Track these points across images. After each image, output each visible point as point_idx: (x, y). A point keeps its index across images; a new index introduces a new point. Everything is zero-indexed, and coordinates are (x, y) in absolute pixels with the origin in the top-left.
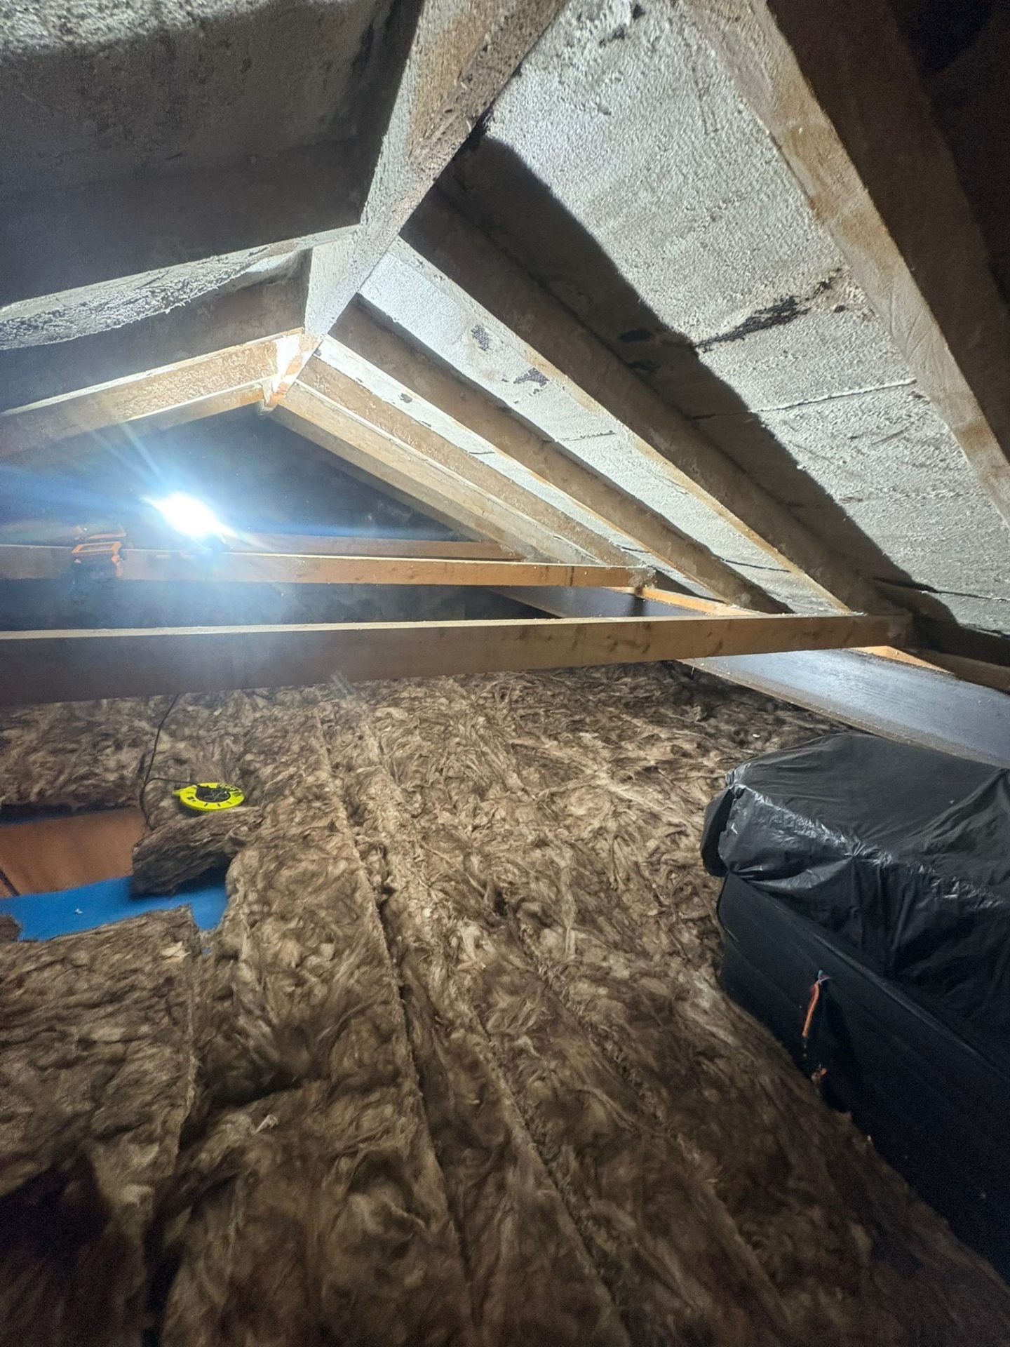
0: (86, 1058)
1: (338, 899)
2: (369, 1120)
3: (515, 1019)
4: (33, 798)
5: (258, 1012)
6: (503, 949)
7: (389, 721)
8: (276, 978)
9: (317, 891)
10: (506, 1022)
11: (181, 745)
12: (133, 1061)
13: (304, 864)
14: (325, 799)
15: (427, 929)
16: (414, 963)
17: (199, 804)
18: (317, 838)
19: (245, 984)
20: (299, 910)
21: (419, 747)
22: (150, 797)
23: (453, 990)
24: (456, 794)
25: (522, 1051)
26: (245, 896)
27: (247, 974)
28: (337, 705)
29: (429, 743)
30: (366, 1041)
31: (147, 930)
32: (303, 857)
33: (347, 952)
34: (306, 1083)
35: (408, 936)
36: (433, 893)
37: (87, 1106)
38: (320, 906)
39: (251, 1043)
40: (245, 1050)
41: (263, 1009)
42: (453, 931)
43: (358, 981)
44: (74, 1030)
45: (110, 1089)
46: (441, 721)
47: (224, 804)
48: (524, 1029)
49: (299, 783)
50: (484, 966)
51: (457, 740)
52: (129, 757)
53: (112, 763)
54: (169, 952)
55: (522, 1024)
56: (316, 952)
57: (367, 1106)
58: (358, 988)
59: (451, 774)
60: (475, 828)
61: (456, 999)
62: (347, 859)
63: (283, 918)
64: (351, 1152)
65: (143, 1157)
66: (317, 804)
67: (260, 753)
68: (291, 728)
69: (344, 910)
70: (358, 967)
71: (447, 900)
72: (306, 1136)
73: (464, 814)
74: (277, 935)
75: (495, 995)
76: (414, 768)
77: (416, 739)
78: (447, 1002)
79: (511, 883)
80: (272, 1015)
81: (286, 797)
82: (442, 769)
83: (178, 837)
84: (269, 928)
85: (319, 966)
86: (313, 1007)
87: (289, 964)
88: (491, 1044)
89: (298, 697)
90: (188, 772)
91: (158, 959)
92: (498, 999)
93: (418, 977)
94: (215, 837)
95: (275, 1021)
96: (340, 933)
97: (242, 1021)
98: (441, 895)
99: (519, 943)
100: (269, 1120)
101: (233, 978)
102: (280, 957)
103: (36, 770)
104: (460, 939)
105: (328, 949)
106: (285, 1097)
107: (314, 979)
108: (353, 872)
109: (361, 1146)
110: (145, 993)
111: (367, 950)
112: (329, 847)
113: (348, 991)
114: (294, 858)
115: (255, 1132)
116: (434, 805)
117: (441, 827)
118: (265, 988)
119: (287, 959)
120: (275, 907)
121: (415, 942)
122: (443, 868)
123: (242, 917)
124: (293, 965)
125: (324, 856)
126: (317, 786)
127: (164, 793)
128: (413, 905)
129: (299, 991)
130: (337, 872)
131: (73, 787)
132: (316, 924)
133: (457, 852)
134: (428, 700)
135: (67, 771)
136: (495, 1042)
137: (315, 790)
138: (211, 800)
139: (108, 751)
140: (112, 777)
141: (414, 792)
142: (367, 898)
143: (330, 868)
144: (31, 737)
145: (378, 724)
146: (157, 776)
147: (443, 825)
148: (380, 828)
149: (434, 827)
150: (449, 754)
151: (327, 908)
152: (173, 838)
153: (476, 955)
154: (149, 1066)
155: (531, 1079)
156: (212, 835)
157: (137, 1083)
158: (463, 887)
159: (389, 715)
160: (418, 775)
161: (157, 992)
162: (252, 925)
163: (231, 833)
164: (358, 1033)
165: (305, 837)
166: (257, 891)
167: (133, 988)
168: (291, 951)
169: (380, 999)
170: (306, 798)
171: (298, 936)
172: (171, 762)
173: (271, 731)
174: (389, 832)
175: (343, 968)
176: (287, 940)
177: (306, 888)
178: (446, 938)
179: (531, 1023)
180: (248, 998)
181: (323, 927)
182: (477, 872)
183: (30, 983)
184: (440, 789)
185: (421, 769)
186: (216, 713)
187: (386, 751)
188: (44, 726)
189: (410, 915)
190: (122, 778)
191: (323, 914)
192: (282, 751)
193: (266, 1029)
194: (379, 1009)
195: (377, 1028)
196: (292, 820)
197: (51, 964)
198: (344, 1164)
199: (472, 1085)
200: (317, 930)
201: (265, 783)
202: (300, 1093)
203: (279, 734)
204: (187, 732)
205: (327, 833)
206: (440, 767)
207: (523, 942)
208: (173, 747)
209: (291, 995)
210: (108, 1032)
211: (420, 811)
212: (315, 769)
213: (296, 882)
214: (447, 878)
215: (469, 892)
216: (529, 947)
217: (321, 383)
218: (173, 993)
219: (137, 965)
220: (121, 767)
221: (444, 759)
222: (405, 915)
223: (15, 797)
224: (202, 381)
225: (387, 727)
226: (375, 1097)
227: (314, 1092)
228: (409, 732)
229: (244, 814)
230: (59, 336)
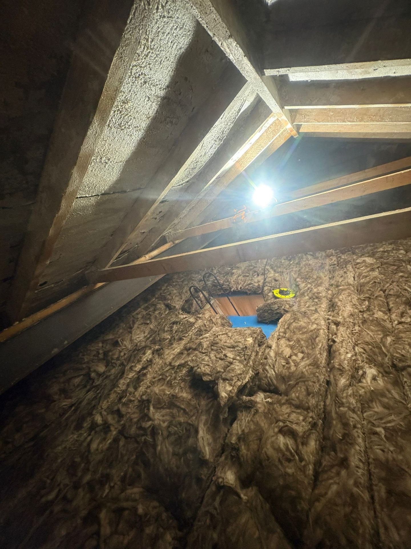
0: (225, 359)
1: (310, 339)
2: (293, 416)
3: (381, 419)
4: (239, 289)
5: (272, 367)
6: (389, 386)
7: (364, 264)
8: (280, 359)
9: (304, 333)
10: (375, 418)
11: (277, 275)
12: (233, 365)
13: (302, 322)
14: (319, 299)
15: (346, 362)
16: (335, 373)
17: (279, 296)
18: (309, 314)
19: (271, 357)
20: (295, 339)
21: (376, 278)
22: (266, 292)
23: (350, 391)
24: (393, 303)
25: (376, 433)
26: (279, 330)
27: (272, 354)
28: (340, 257)
29: (382, 276)
30: (302, 392)
31: (246, 332)
32: (301, 320)
33: (306, 359)
34: (283, 395)
35: (336, 363)
36: (356, 348)
37: (222, 370)
38: (302, 339)
39: (269, 375)
40: (266, 377)
41: (274, 367)
42: (362, 368)
43: (307, 371)
44: (224, 352)
45: (228, 369)
46: (396, 263)
47: (287, 296)
48: (384, 425)
49: (311, 291)
50: (372, 389)
51: (401, 274)
52: (261, 278)
53: (256, 280)
54: (248, 339)
55: (385, 423)
56: (296, 355)
57: (295, 412)
58: (306, 373)
59: (392, 292)
60: (400, 323)
61: (350, 396)
62: (317, 324)
63: (289, 340)
64: (284, 422)
65: (229, 388)
66: (316, 300)
67: (302, 278)
68: (314, 268)
69: (310, 343)
70: (309, 366)
71: (364, 353)
72: (274, 409)
73: (395, 314)
74: (285, 345)
75: (374, 404)
76: (368, 288)
77: (376, 273)
78: (345, 395)
79: (403, 355)
80: (276, 369)
81: (305, 296)
82: (385, 290)
83: (268, 306)
84: (283, 342)
85: (295, 360)
86: (289, 373)
87: (286, 356)
88: (363, 422)
89: (324, 254)
90: (278, 284)
91: (245, 340)
92: (375, 405)
93: (335, 380)
94: (279, 307)
95: (277, 372)
96: (306, 351)
97: (267, 367)
98: (362, 350)
99: (401, 387)
100: (269, 400)
101: (268, 354)
102: (283, 352)
103: (240, 281)
104: (364, 373)
105: (300, 355)
106: (276, 396)
107: (293, 364)
108: (318, 330)
109: (287, 422)
110: (240, 349)
111: (314, 361)
112: (312, 318)
113: (302, 373)
114: (298, 320)
115: (264, 400)
116: (375, 307)
117: (375, 319)
118: (276, 360)
119: (285, 354)
120: (287, 335)
121: (339, 365)
122: (368, 339)
123: (276, 335)
124: (287, 356)
125: (309, 321)
126: (317, 293)
127: (270, 291)
128: (342, 350)
129: (287, 365)
130: (312, 328)
131: (247, 287)
132: (299, 345)
133: (379, 333)
134: (394, 252)
135: (246, 282)
136: (365, 422)
137: (316, 294)
138: (283, 294)
139: (255, 276)
140: (256, 284)
141: (364, 300)
142: (322, 341)
143: (310, 326)
144: (240, 272)
145: (358, 266)
146: (268, 285)
147: (377, 318)
148: (340, 315)
149: (371, 318)
150: (393, 282)
151: (304, 341)
152: (266, 306)
153: (371, 382)
154: (237, 368)
155: (376, 447)
156: (278, 307)
157: (233, 370)
158: (376, 350)
159: (364, 261)
160: (369, 292)
161: (242, 349)
162: (278, 339)
163: (283, 307)
164: (301, 387)
165: (305, 313)
166: (284, 329)
167: (238, 346)
168: (287, 352)
169: (312, 380)
170: (313, 297)
171: (292, 347)
172: (273, 281)
173: (307, 269)
174: (343, 317)
175: (302, 364)
176: (287, 348)
177: (299, 331)
178: (357, 369)
179: (389, 425)
180: (270, 361)
181: (302, 347)
182: (388, 345)
183: (219, 337)
184: (380, 300)
185: (371, 289)
186: (291, 263)
187: (356, 279)
188: (243, 269)
189: (340, 354)
190: (259, 285)
191: (302, 342)
192: (309, 277)
193: (274, 373)
194: (311, 384)
195: (307, 389)
196: (305, 305)
197: (224, 334)
198: (281, 424)
199: (342, 431)
200: (299, 348)
201: (301, 290)
202: (281, 397)
203: (310, 271)
204: (279, 270)
205: (313, 312)
206: (384, 288)
207: (404, 387)
208: (274, 275)
209: (284, 366)
210: (230, 355)
211: (365, 309)
212: (319, 286)
213: (296, 328)
214: (367, 344)
215: (380, 353)
216: (407, 391)
217: (305, 118)
218: (246, 351)
219: (240, 340)
220: (259, 282)
221: (388, 285)
222: (337, 353)
223: (236, 289)
224: (260, 145)
225: (362, 267)
226: (299, 411)
227: (284, 399)
228: (373, 270)
229: (289, 301)
230: (201, 167)
